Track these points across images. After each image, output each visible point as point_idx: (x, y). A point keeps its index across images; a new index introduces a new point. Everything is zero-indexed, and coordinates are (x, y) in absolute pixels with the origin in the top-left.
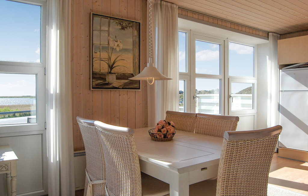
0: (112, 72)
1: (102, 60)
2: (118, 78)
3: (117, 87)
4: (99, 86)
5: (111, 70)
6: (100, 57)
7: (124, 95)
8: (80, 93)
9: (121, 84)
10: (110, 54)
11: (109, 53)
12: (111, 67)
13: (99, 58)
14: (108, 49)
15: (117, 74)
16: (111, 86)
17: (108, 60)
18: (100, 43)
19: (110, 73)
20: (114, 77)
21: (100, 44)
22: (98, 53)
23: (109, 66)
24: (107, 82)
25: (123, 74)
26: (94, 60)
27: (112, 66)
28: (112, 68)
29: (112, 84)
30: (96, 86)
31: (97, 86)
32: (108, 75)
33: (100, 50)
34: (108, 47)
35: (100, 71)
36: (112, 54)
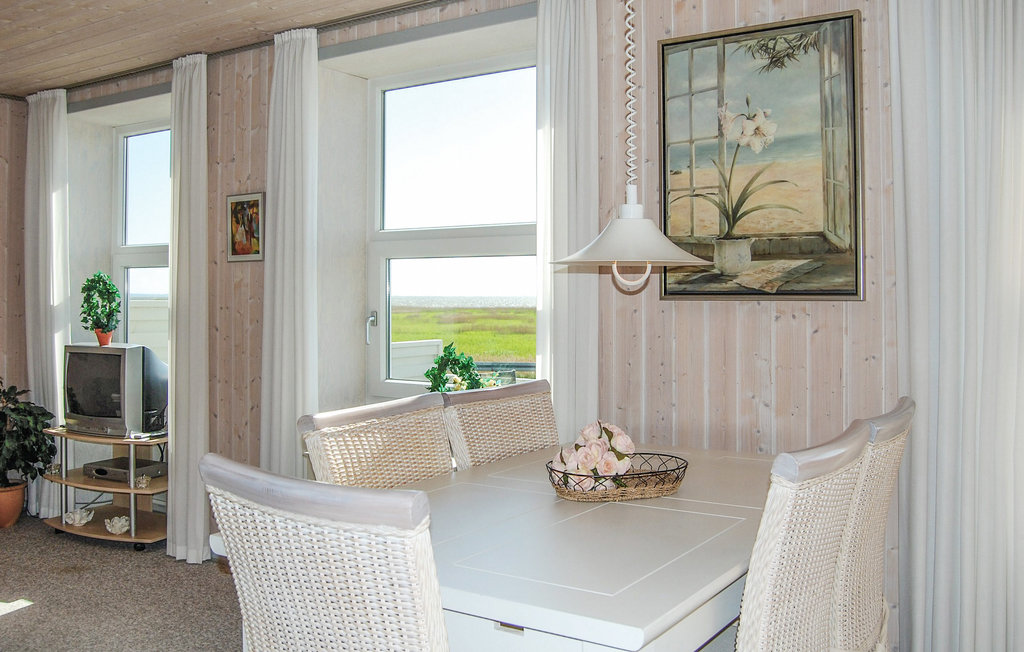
0: (736, 231)
1: (697, 195)
2: (758, 255)
3: (756, 286)
4: (689, 288)
5: (731, 227)
6: (691, 184)
7: (794, 317)
8: (635, 311)
9: (771, 278)
10: (728, 167)
11: (723, 164)
12: (731, 216)
13: (687, 189)
14: (720, 153)
15: (753, 239)
16: (730, 285)
17: (721, 191)
18: (691, 137)
19: (728, 237)
20: (744, 249)
21: (691, 142)
22: (685, 172)
23: (724, 212)
24: (716, 271)
25: (781, 235)
26: (670, 198)
27: (736, 210)
28: (735, 220)
29: (736, 276)
30: (677, 286)
31: (683, 286)
32: (720, 245)
33: (691, 161)
34: (720, 146)
35: (692, 232)
36: (735, 166)
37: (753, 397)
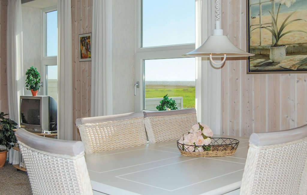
0: (279, 43)
1: (262, 27)
2: (289, 53)
3: (288, 67)
4: (259, 68)
5: (277, 41)
6: (260, 22)
7: (305, 81)
8: (237, 79)
9: (294, 63)
10: (276, 14)
11: (273, 13)
12: (277, 36)
13: (258, 25)
14: (273, 8)
15: (287, 46)
16: (277, 67)
17: (273, 25)
18: (260, 1)
19: (276, 45)
20: (283, 50)
21: (260, 3)
22: (258, 17)
23: (274, 34)
24: (270, 61)
25: (299, 44)
26: (251, 29)
27: (279, 33)
28: (279, 38)
29: (279, 63)
30: (254, 68)
31: (257, 68)
32: (272, 49)
33: (260, 12)
34: (272, 4)
35: (260, 44)
36: (279, 14)
37: (287, 117)
